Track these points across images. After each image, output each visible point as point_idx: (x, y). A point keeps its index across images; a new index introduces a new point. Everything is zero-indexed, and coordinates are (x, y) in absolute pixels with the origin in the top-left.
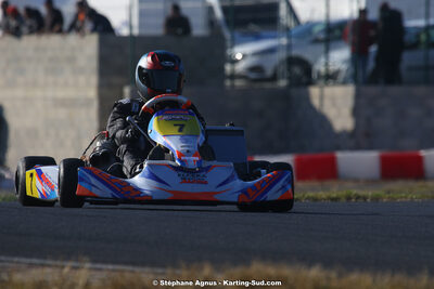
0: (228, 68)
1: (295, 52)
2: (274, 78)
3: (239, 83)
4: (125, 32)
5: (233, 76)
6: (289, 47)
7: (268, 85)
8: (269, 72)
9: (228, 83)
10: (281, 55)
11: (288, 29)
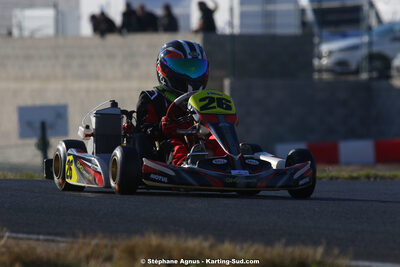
0: (316, 62)
1: (376, 49)
2: (357, 72)
3: (326, 76)
4: (227, 31)
5: (320, 71)
6: (370, 44)
7: (351, 78)
8: (353, 66)
9: (316, 76)
10: (364, 52)
11: (370, 29)
